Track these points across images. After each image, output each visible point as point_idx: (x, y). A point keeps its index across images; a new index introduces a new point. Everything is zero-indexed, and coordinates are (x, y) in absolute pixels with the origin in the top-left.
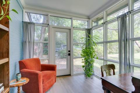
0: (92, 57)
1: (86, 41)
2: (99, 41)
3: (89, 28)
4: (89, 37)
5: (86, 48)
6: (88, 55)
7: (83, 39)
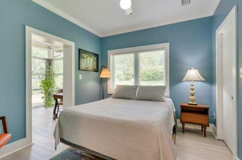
0: (51, 87)
1: (47, 72)
2: (59, 73)
3: (50, 58)
4: (49, 69)
5: (46, 79)
6: (48, 86)
7: (43, 70)
